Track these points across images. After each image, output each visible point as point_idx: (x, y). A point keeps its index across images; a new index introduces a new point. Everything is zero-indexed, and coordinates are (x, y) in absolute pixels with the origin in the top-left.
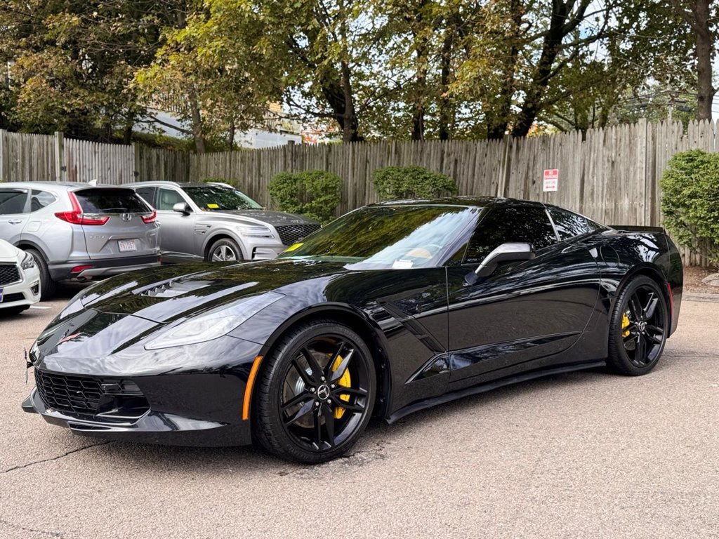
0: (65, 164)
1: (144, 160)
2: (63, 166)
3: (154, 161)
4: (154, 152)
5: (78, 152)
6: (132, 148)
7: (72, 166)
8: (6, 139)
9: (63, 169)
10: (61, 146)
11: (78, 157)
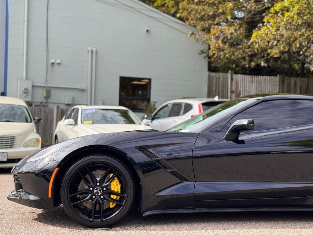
0: (234, 89)
1: (285, 85)
2: (232, 90)
3: (293, 85)
4: (293, 80)
5: (242, 82)
6: (277, 79)
7: (238, 90)
8: (209, 77)
9: (232, 92)
10: (232, 79)
11: (242, 85)
